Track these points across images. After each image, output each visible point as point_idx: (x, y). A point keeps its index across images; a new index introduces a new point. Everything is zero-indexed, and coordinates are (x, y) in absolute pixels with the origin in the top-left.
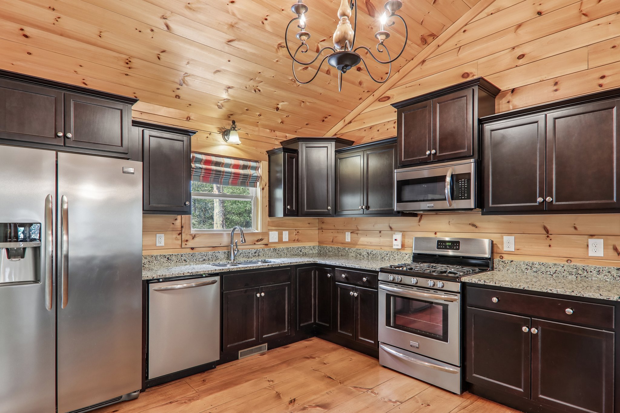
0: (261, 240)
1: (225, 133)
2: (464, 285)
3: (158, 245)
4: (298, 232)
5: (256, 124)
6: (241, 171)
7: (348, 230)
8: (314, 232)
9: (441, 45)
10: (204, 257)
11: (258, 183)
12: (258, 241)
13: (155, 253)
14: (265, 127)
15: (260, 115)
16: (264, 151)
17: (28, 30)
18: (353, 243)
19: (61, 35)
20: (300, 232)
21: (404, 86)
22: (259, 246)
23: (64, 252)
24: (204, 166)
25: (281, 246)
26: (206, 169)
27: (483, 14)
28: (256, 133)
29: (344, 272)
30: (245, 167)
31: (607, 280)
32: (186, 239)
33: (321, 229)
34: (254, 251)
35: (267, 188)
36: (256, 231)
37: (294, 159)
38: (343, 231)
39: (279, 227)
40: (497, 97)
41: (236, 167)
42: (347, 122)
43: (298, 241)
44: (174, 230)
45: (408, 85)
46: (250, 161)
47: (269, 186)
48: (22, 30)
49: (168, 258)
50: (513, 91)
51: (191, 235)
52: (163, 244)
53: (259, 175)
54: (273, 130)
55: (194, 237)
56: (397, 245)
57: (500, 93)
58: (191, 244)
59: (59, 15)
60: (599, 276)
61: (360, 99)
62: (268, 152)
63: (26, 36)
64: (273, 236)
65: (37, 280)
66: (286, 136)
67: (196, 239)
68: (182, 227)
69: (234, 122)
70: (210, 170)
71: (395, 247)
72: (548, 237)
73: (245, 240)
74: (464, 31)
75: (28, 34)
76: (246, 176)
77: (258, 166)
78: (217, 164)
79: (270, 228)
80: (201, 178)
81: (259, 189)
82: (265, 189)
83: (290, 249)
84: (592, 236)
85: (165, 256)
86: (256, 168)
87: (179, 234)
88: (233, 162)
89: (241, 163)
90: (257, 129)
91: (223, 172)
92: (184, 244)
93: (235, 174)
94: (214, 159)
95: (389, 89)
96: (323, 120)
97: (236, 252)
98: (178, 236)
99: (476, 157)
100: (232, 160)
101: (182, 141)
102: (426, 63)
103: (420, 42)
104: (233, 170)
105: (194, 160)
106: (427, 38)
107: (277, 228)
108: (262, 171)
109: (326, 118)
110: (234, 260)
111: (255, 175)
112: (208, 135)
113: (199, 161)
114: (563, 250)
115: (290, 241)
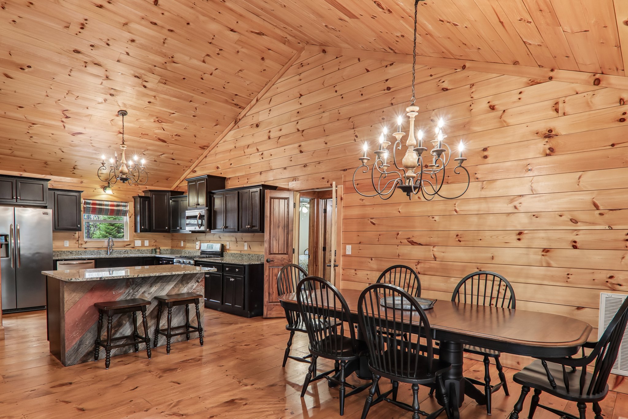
0: (129, 245)
1: (104, 188)
2: (196, 261)
3: (66, 246)
4: (155, 241)
6: (115, 208)
7: (182, 240)
8: (168, 241)
9: (211, 151)
10: (92, 253)
11: (127, 214)
12: (127, 245)
13: (64, 250)
16: (131, 197)
18: (184, 247)
20: (157, 240)
21: (200, 167)
22: (127, 248)
23: (18, 247)
24: (91, 206)
25: (143, 249)
26: (93, 208)
27: (221, 142)
28: (125, 187)
30: (118, 206)
32: (81, 243)
33: (172, 239)
34: (124, 251)
35: (133, 216)
36: (127, 240)
37: (147, 202)
38: (180, 240)
39: (142, 238)
40: (226, 180)
41: (113, 206)
42: (181, 181)
43: (156, 245)
44: (74, 239)
45: (202, 167)
46: (122, 202)
47: (135, 216)
49: (71, 253)
50: (229, 178)
51: (84, 241)
52: (68, 245)
53: (127, 210)
54: (136, 185)
55: (86, 242)
56: (198, 247)
58: (84, 246)
59: (13, 151)
60: (245, 257)
61: (184, 170)
62: (133, 197)
64: (138, 243)
65: (7, 256)
66: (146, 188)
67: (87, 244)
68: (79, 237)
69: (109, 183)
70: (95, 208)
72: (236, 242)
73: (114, 244)
74: (217, 147)
76: (119, 211)
77: (127, 205)
78: (101, 205)
79: (135, 238)
80: (90, 212)
81: (128, 217)
82: (132, 217)
83: (149, 250)
84: (244, 241)
85: (69, 252)
86: (125, 206)
87: (77, 241)
88: (110, 203)
89: (115, 203)
91: (104, 209)
92: (80, 246)
93: (111, 209)
94: (97, 202)
95: (196, 167)
96: (167, 180)
97: (111, 251)
98: (77, 242)
99: (207, 208)
100: (109, 202)
101: (76, 196)
102: (207, 158)
103: (200, 149)
104: (110, 208)
105: (86, 203)
106: (203, 147)
107: (140, 239)
108: (130, 207)
109: (168, 178)
110: (110, 255)
111: (125, 210)
112: (94, 190)
113: (89, 204)
114: (239, 248)
115: (150, 245)
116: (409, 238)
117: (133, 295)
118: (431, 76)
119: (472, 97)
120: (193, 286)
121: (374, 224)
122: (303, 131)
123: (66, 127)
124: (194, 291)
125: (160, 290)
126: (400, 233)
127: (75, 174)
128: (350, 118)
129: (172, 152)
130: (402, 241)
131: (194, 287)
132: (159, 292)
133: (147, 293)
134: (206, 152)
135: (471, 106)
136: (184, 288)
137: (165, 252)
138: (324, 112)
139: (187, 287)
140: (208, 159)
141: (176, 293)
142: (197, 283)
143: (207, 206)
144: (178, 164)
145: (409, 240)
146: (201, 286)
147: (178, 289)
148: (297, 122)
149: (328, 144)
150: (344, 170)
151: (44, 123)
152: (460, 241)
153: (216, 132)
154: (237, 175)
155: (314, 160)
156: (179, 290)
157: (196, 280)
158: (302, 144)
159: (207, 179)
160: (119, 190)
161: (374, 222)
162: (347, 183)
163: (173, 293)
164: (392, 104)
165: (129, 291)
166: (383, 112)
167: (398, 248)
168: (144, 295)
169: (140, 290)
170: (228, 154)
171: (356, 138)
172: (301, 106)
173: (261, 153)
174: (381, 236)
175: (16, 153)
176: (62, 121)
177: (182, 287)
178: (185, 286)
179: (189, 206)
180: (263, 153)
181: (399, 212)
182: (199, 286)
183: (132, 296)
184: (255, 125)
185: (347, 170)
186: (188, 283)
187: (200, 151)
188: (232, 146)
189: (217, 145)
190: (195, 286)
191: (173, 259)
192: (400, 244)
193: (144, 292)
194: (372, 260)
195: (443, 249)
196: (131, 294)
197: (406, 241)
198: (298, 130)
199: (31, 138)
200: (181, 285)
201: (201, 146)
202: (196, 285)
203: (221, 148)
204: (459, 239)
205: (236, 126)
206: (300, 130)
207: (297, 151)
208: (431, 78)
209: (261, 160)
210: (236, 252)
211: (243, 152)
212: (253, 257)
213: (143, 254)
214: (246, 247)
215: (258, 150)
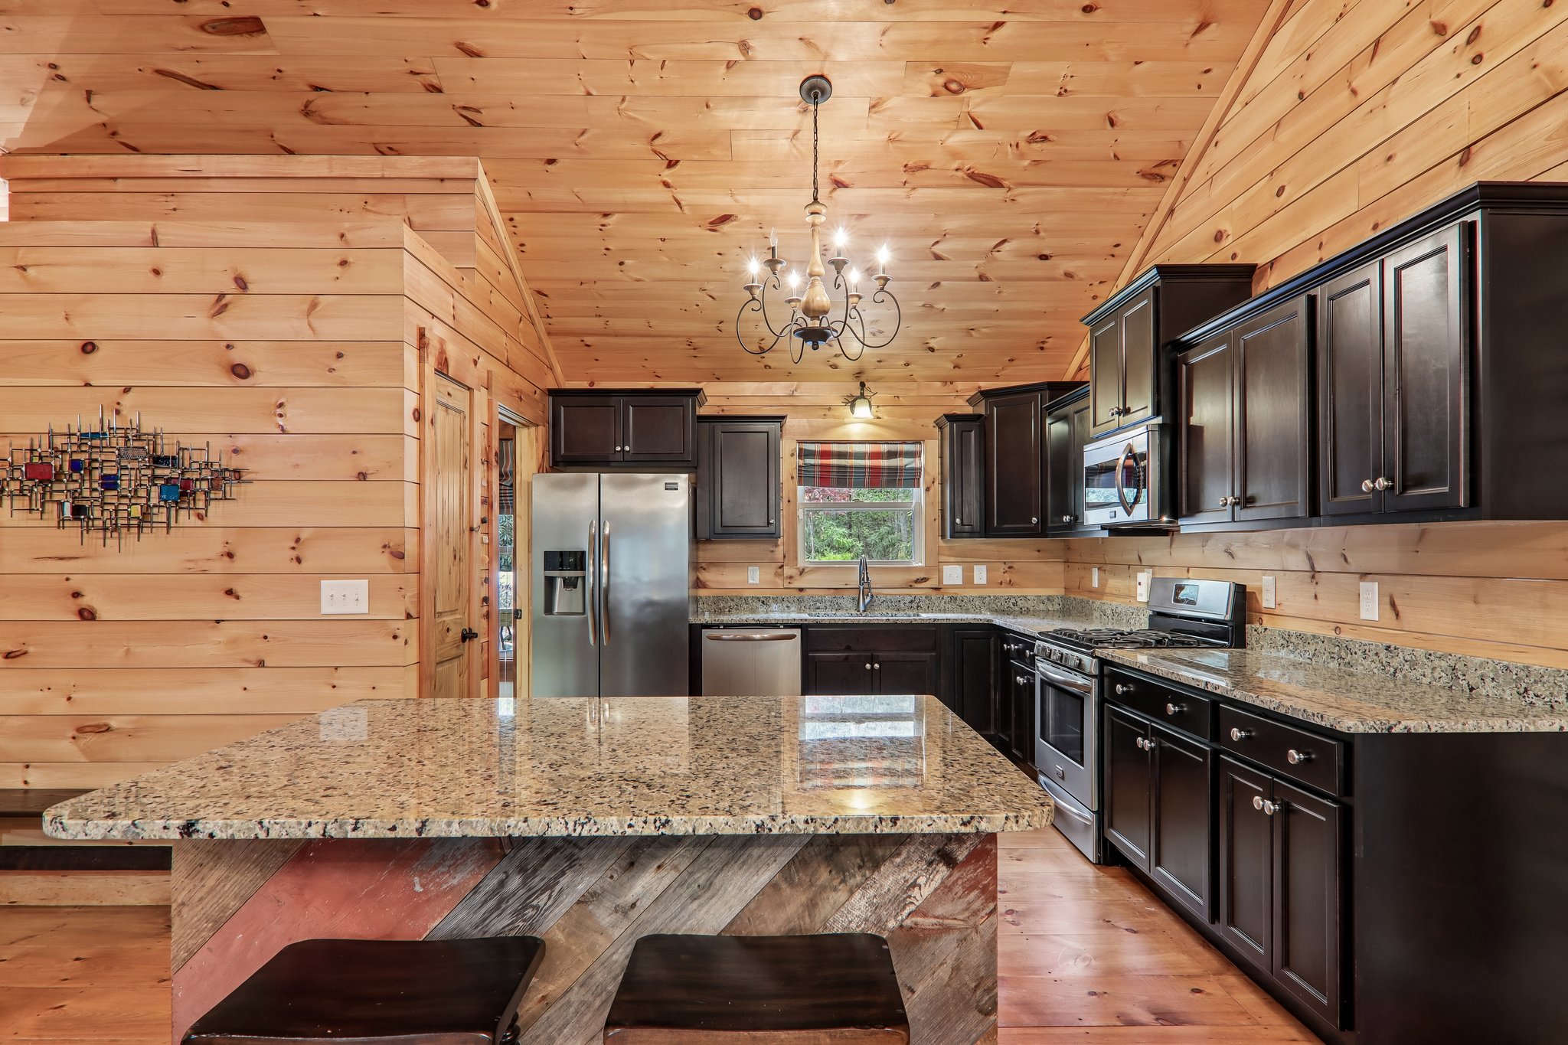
0: (925, 580)
1: (852, 402)
2: (1103, 662)
3: (751, 581)
4: (1010, 568)
5: (911, 378)
6: (884, 463)
7: (1093, 564)
8: (1054, 568)
9: (1190, 175)
10: (818, 604)
11: (921, 480)
12: (917, 581)
13: (746, 593)
14: (932, 379)
15: (907, 364)
16: (931, 422)
17: (588, 340)
18: (1101, 592)
19: (616, 336)
20: (1015, 566)
22: (918, 592)
23: (603, 586)
24: (818, 461)
25: (969, 593)
26: (821, 466)
27: (1236, 108)
28: (913, 394)
30: (892, 455)
31: (1375, 670)
32: (790, 574)
33: (1067, 561)
34: (910, 599)
35: (935, 487)
36: (917, 564)
37: (973, 433)
38: (1087, 566)
39: (965, 557)
40: (1255, 277)
41: (875, 456)
43: (1010, 583)
44: (773, 561)
46: (904, 443)
47: (942, 484)
48: (582, 341)
49: (763, 604)
50: (1272, 263)
51: (798, 569)
52: (756, 581)
53: (918, 466)
54: (948, 381)
55: (802, 572)
56: (1141, 594)
57: (1257, 272)
58: (798, 584)
59: (607, 319)
60: (1366, 663)
62: (937, 421)
63: (588, 346)
64: (952, 574)
65: (584, 610)
66: (979, 385)
67: (806, 575)
68: (785, 557)
69: (863, 385)
70: (829, 466)
71: (1139, 599)
72: (1313, 577)
74: (1216, 143)
75: (589, 343)
76: (893, 470)
77: (918, 449)
78: (842, 455)
79: (947, 558)
80: (817, 480)
81: (922, 490)
82: (933, 489)
83: (988, 599)
84: (1364, 575)
85: (758, 599)
86: (914, 455)
87: (780, 568)
88: (868, 448)
89: (884, 448)
90: (915, 385)
91: (851, 467)
92: (787, 582)
93: (872, 468)
94: (835, 448)
95: (1136, 272)
96: (1042, 348)
97: (867, 600)
98: (779, 570)
99: (1159, 420)
100: (868, 446)
101: (768, 433)
102: (1175, 214)
103: (1145, 181)
104: (868, 463)
105: (803, 454)
106: (1156, 171)
107: (959, 559)
108: (929, 459)
109: (1043, 342)
110: (864, 611)
111: (913, 465)
112: (827, 412)
113: (811, 454)
114: (1330, 606)
115: (990, 583)
117: (525, 906)
120: (914, 885)
123: (683, 203)
124: (919, 920)
125: (686, 893)
127: (770, 367)
129: (1031, 222)
131: (920, 896)
132: (683, 908)
133: (608, 904)
134: (1170, 192)
136: (852, 893)
137: (1042, 606)
139: (871, 892)
140: (1180, 217)
141: (795, 923)
142: (943, 870)
143: (1157, 412)
144: (1069, 275)
146: (971, 889)
147: (803, 898)
151: (625, 203)
153: (1208, 71)
156: (812, 905)
157: (934, 848)
159: (1156, 290)
160: (895, 403)
163: (773, 924)
165: (502, 884)
168: (591, 915)
169: (564, 881)
170: (1268, 147)
173: (1465, 37)
175: (617, 324)
176: (666, 185)
177: (835, 889)
178: (852, 882)
179: (1095, 425)
180: (1479, 28)
182: (958, 889)
183: (519, 912)
186: (876, 866)
187: (1146, 194)
188: (1287, 101)
189: (1217, 137)
190: (927, 891)
191: (1035, 639)
193: (590, 898)
196: (514, 904)
199: (623, 267)
200: (824, 876)
201: (1147, 166)
202: (935, 884)
203: (1232, 141)
209: (1472, 73)
210: (1309, 628)
211: (1347, 92)
212: (1413, 665)
213: (967, 611)
214: (1370, 605)
215: (1440, 29)
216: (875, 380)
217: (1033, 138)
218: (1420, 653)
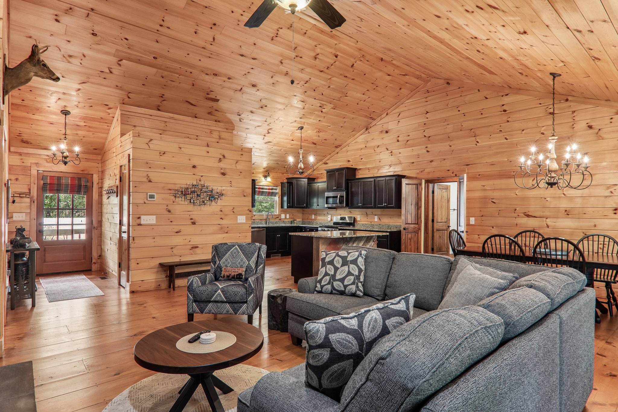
0: (278, 217)
1: (265, 177)
4: (293, 214)
5: (277, 172)
6: (271, 191)
7: (313, 214)
8: (300, 215)
9: (343, 149)
11: (277, 195)
12: (277, 218)
14: (280, 173)
16: (279, 182)
18: (315, 219)
22: (277, 220)
25: (286, 220)
26: (259, 191)
27: (353, 142)
28: (277, 176)
29: (308, 229)
30: (272, 189)
33: (303, 213)
34: (275, 222)
36: (276, 214)
37: (291, 186)
38: (311, 214)
39: (285, 212)
40: (356, 170)
41: (269, 189)
43: (293, 218)
45: (333, 160)
46: (274, 186)
47: (281, 196)
50: (360, 169)
53: (277, 192)
54: (283, 174)
56: (329, 219)
58: (254, 218)
62: (281, 182)
64: (283, 216)
66: (288, 177)
67: (255, 216)
69: (269, 173)
72: (367, 216)
76: (273, 193)
78: (262, 189)
79: (282, 213)
80: (259, 194)
81: (277, 197)
83: (289, 221)
84: (375, 215)
86: (276, 189)
88: (268, 187)
89: (271, 188)
90: (277, 174)
91: (264, 192)
93: (269, 192)
94: (261, 187)
95: (327, 160)
97: (269, 222)
103: (334, 147)
104: (268, 191)
108: (278, 190)
110: (271, 224)
112: (260, 179)
114: (369, 220)
115: (290, 218)
116: (526, 213)
118: (540, 104)
119: (574, 120)
121: (494, 203)
122: (429, 137)
126: (517, 209)
128: (472, 129)
130: (520, 214)
134: (338, 150)
135: (573, 125)
136: (368, 245)
137: (299, 223)
138: (448, 124)
140: (339, 155)
142: (374, 242)
143: (345, 190)
145: (525, 214)
148: (424, 130)
149: (452, 146)
150: (467, 165)
152: (568, 215)
153: (350, 136)
154: (368, 166)
155: (439, 158)
157: (373, 240)
158: (428, 146)
159: (345, 170)
160: (273, 177)
161: (494, 201)
162: (470, 174)
164: (508, 121)
166: (500, 126)
167: (516, 219)
170: (360, 151)
171: (477, 143)
172: (427, 120)
173: (390, 151)
174: (501, 211)
179: (328, 189)
180: (392, 152)
181: (516, 194)
182: (375, 244)
184: (385, 132)
185: (469, 165)
186: (369, 242)
187: (334, 149)
188: (363, 146)
189: (349, 145)
191: (318, 228)
192: (518, 216)
194: (493, 228)
195: (555, 220)
197: (522, 215)
198: (425, 136)
201: (336, 145)
202: (373, 244)
203: (352, 147)
204: (567, 213)
205: (367, 132)
206: (427, 136)
207: (425, 151)
208: (540, 105)
209: (391, 156)
210: (366, 223)
211: (373, 150)
212: (383, 226)
213: (286, 224)
214: (376, 219)
215: (387, 149)
216: (271, 172)
217: (325, 140)
218: (384, 225)
